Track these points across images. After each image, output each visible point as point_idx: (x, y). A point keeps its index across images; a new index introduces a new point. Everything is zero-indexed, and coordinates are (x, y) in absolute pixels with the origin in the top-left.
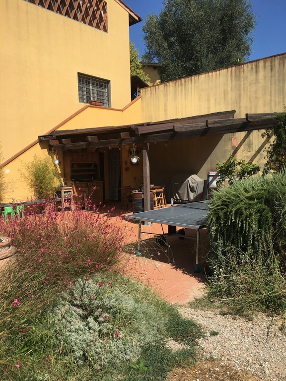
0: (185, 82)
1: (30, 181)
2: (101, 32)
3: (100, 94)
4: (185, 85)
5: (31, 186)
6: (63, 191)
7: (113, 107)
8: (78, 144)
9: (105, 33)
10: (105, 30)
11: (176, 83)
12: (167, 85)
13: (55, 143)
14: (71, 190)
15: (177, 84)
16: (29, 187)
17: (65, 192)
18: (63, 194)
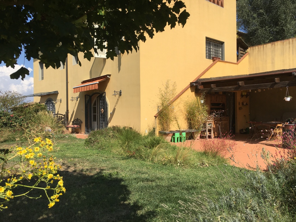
0: (293, 41)
1: (184, 115)
2: (219, 7)
3: (216, 53)
4: (293, 43)
5: (185, 119)
6: (208, 123)
7: (226, 60)
8: (226, 87)
9: (221, 8)
10: (222, 6)
11: (283, 42)
12: (274, 44)
13: (201, 87)
14: (212, 123)
15: (285, 43)
16: (184, 119)
17: (209, 124)
18: (208, 125)
